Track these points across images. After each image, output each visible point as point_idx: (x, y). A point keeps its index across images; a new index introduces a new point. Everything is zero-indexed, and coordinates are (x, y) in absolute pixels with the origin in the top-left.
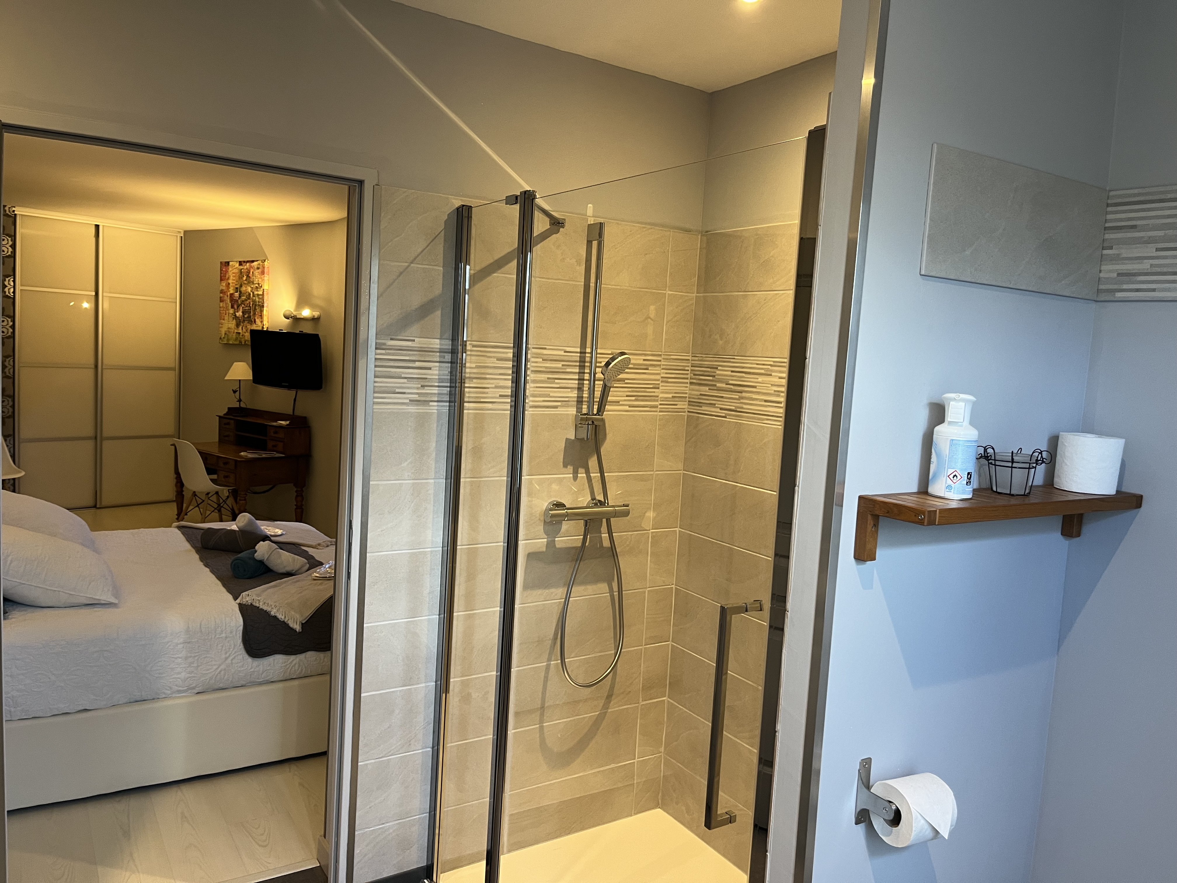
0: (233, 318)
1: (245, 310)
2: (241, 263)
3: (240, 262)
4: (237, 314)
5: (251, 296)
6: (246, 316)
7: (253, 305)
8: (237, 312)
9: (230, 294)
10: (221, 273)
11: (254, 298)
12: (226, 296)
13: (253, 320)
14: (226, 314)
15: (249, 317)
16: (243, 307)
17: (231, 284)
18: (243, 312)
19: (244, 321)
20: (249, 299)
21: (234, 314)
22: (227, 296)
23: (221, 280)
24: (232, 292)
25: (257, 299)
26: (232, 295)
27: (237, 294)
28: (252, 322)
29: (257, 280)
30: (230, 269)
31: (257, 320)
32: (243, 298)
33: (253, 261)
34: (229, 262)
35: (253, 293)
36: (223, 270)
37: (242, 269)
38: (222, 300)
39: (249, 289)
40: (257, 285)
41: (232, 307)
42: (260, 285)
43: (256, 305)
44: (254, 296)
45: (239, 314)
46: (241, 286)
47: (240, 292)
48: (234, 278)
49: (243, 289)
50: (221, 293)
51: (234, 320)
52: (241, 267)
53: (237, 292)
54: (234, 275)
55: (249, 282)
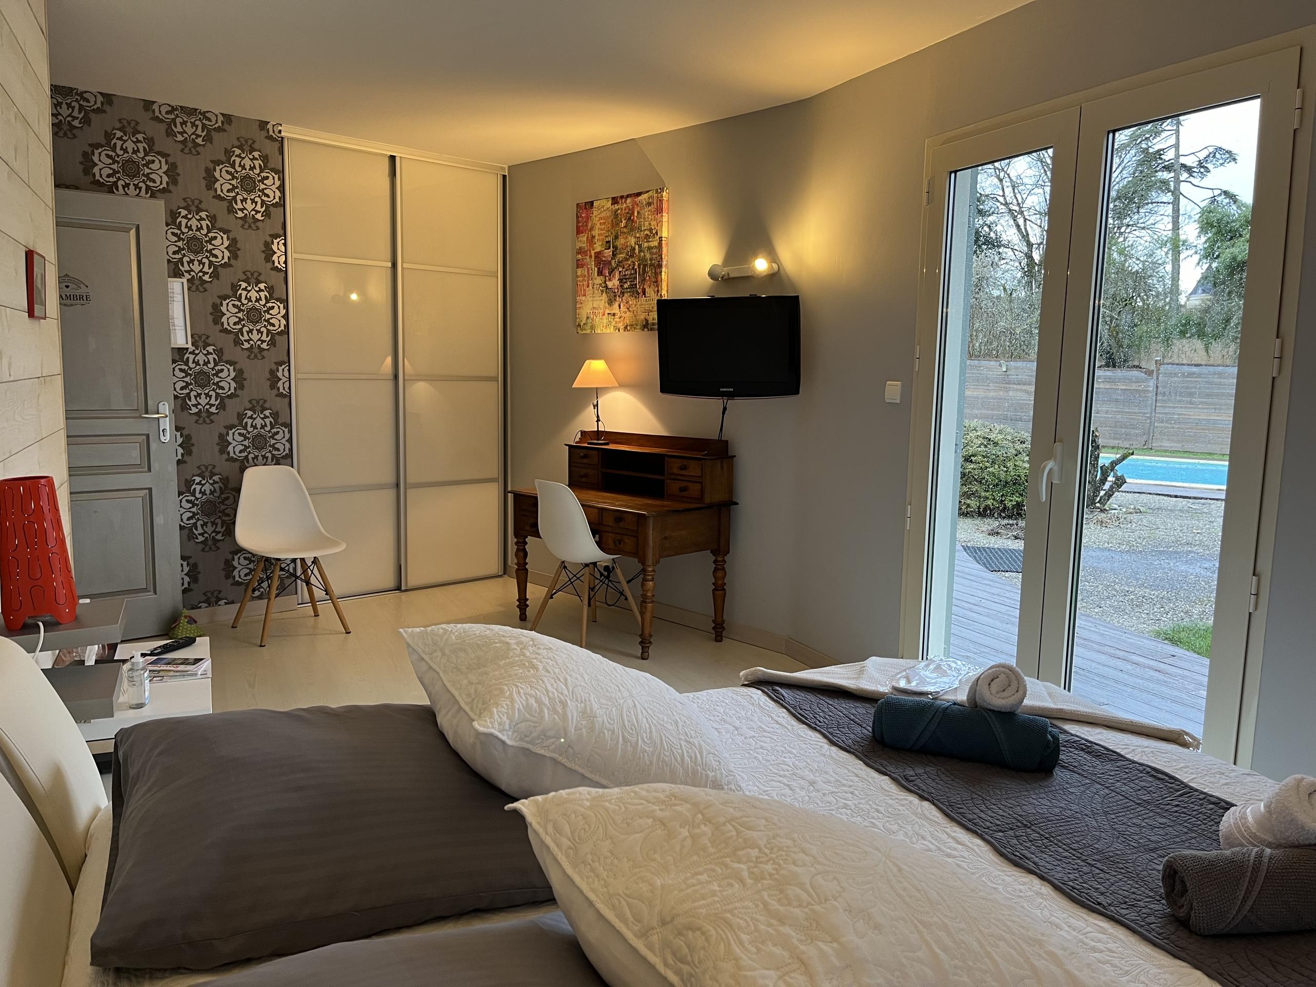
0: (602, 291)
1: (625, 275)
2: (615, 201)
3: (613, 198)
4: (610, 284)
5: (637, 251)
6: (626, 286)
7: (639, 265)
8: (610, 280)
9: (595, 253)
10: (578, 222)
11: (642, 254)
12: (588, 257)
13: (640, 291)
14: (588, 287)
15: (633, 286)
16: (620, 272)
17: (597, 237)
18: (620, 280)
19: (623, 293)
20: (632, 256)
21: (603, 285)
22: (591, 257)
23: (579, 232)
24: (598, 249)
25: (648, 256)
26: (598, 255)
27: (608, 253)
28: (638, 294)
29: (647, 223)
30: (595, 213)
31: (647, 290)
32: (621, 256)
33: (639, 194)
34: (592, 203)
35: (640, 246)
36: (581, 217)
37: (618, 209)
38: (579, 265)
39: (632, 241)
40: (647, 232)
41: (600, 273)
42: (654, 232)
43: (645, 266)
44: (640, 251)
45: (614, 283)
46: (616, 237)
47: (615, 248)
48: (603, 226)
49: (621, 242)
50: (578, 253)
51: (604, 294)
52: (616, 207)
53: (609, 248)
54: (602, 221)
55: (632, 230)
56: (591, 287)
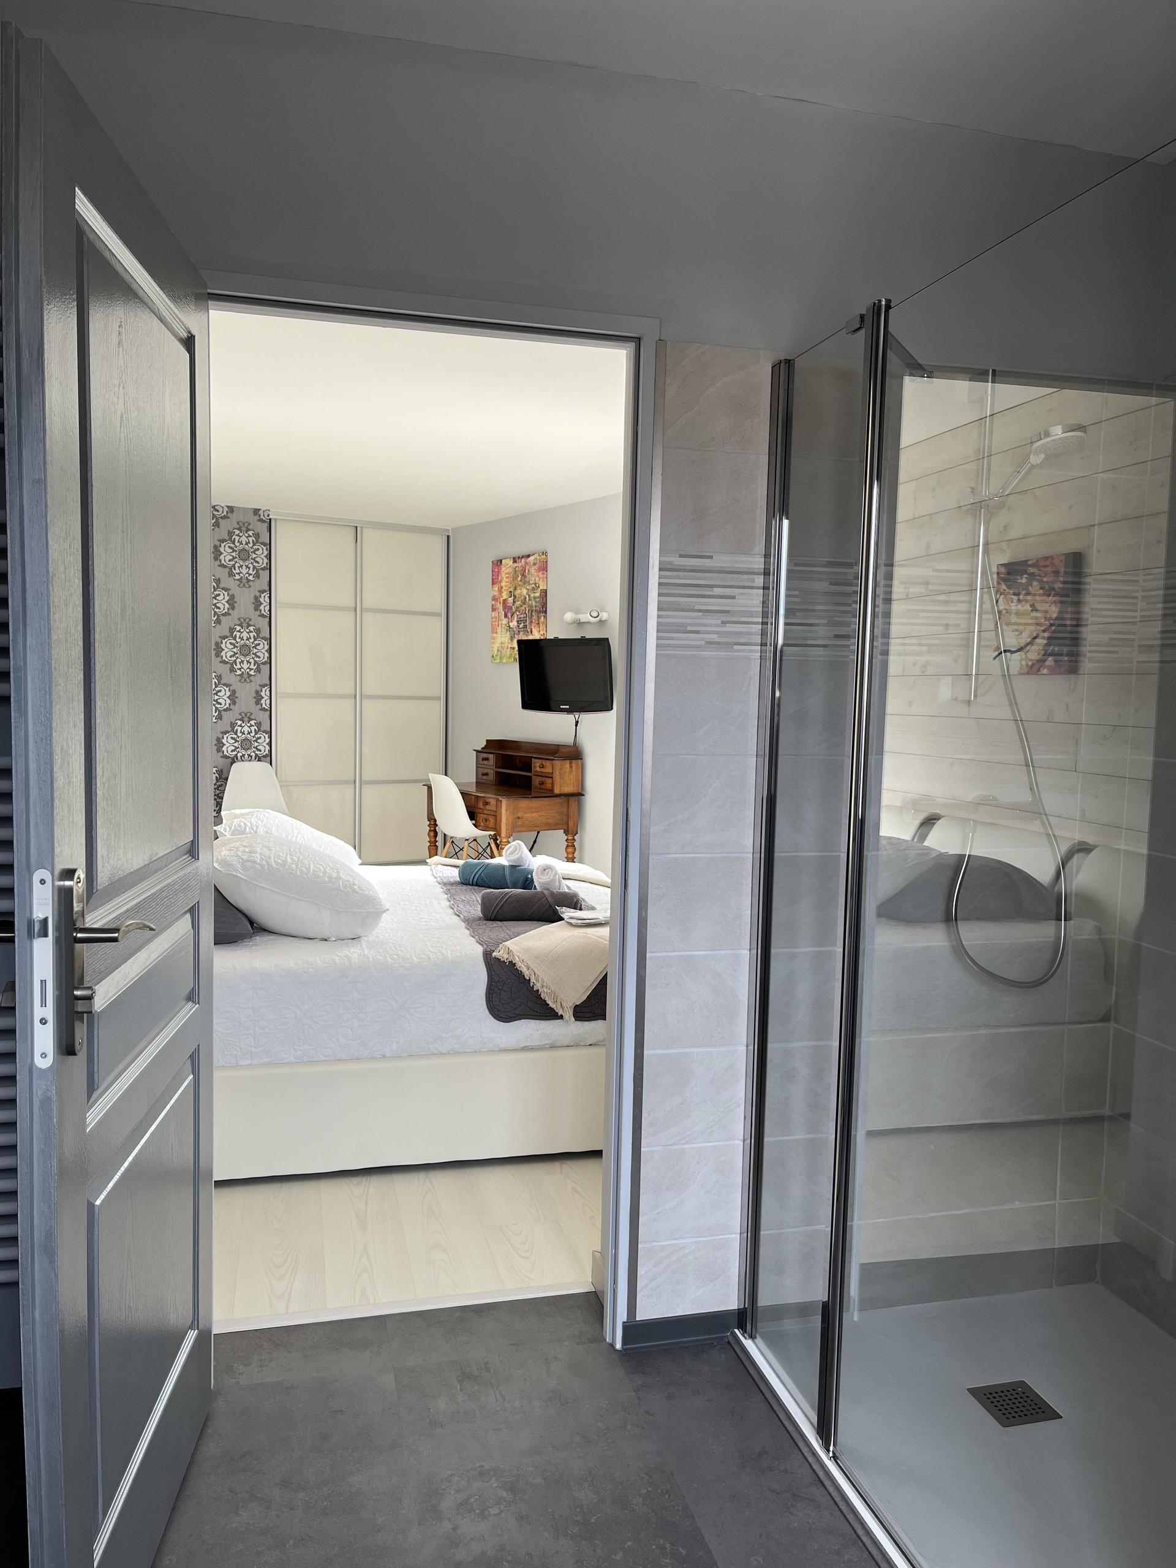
0: (507, 629)
1: (520, 618)
2: (515, 561)
3: (514, 558)
4: (511, 625)
5: (527, 600)
6: (521, 626)
7: (529, 611)
8: (512, 621)
9: (503, 600)
10: (493, 575)
11: (530, 602)
12: (498, 603)
13: (529, 630)
14: (498, 626)
15: (525, 627)
16: (518, 615)
17: (504, 588)
18: (518, 621)
19: (519, 632)
20: (524, 603)
21: (508, 625)
22: (500, 603)
23: (493, 583)
24: (504, 598)
25: (534, 604)
26: (505, 601)
27: (511, 600)
28: (528, 633)
29: (533, 579)
30: (503, 569)
31: (533, 630)
32: (518, 603)
33: (529, 556)
34: (501, 561)
35: (529, 596)
36: (495, 572)
37: (516, 567)
38: (494, 609)
39: (525, 592)
40: (533, 585)
41: (506, 616)
42: (537, 585)
43: (532, 611)
44: (529, 600)
45: (514, 624)
46: (515, 589)
47: (515, 596)
48: (507, 580)
49: (518, 592)
50: (493, 600)
51: (508, 632)
52: (515, 565)
53: (511, 597)
54: (507, 576)
55: (525, 583)
56: (500, 627)
